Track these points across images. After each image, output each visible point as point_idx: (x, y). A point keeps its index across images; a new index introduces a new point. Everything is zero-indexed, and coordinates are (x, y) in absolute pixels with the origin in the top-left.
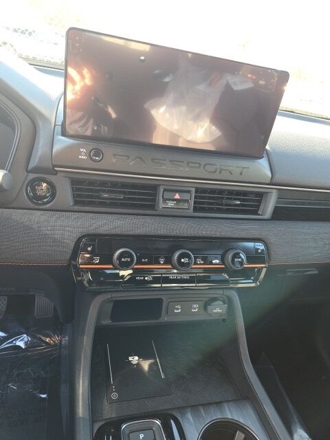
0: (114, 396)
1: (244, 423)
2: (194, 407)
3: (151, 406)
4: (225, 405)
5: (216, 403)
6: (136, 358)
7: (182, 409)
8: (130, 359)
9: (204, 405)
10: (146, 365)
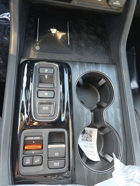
0: (38, 48)
1: (107, 76)
2: (82, 63)
3: (58, 57)
4: (101, 65)
5: (96, 63)
6: (55, 30)
7: (74, 62)
8: (51, 30)
9: (88, 63)
10: (60, 35)
